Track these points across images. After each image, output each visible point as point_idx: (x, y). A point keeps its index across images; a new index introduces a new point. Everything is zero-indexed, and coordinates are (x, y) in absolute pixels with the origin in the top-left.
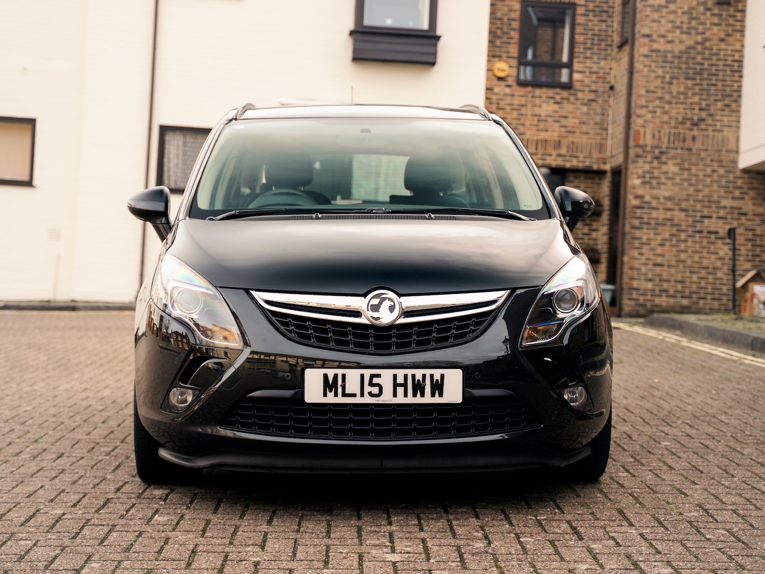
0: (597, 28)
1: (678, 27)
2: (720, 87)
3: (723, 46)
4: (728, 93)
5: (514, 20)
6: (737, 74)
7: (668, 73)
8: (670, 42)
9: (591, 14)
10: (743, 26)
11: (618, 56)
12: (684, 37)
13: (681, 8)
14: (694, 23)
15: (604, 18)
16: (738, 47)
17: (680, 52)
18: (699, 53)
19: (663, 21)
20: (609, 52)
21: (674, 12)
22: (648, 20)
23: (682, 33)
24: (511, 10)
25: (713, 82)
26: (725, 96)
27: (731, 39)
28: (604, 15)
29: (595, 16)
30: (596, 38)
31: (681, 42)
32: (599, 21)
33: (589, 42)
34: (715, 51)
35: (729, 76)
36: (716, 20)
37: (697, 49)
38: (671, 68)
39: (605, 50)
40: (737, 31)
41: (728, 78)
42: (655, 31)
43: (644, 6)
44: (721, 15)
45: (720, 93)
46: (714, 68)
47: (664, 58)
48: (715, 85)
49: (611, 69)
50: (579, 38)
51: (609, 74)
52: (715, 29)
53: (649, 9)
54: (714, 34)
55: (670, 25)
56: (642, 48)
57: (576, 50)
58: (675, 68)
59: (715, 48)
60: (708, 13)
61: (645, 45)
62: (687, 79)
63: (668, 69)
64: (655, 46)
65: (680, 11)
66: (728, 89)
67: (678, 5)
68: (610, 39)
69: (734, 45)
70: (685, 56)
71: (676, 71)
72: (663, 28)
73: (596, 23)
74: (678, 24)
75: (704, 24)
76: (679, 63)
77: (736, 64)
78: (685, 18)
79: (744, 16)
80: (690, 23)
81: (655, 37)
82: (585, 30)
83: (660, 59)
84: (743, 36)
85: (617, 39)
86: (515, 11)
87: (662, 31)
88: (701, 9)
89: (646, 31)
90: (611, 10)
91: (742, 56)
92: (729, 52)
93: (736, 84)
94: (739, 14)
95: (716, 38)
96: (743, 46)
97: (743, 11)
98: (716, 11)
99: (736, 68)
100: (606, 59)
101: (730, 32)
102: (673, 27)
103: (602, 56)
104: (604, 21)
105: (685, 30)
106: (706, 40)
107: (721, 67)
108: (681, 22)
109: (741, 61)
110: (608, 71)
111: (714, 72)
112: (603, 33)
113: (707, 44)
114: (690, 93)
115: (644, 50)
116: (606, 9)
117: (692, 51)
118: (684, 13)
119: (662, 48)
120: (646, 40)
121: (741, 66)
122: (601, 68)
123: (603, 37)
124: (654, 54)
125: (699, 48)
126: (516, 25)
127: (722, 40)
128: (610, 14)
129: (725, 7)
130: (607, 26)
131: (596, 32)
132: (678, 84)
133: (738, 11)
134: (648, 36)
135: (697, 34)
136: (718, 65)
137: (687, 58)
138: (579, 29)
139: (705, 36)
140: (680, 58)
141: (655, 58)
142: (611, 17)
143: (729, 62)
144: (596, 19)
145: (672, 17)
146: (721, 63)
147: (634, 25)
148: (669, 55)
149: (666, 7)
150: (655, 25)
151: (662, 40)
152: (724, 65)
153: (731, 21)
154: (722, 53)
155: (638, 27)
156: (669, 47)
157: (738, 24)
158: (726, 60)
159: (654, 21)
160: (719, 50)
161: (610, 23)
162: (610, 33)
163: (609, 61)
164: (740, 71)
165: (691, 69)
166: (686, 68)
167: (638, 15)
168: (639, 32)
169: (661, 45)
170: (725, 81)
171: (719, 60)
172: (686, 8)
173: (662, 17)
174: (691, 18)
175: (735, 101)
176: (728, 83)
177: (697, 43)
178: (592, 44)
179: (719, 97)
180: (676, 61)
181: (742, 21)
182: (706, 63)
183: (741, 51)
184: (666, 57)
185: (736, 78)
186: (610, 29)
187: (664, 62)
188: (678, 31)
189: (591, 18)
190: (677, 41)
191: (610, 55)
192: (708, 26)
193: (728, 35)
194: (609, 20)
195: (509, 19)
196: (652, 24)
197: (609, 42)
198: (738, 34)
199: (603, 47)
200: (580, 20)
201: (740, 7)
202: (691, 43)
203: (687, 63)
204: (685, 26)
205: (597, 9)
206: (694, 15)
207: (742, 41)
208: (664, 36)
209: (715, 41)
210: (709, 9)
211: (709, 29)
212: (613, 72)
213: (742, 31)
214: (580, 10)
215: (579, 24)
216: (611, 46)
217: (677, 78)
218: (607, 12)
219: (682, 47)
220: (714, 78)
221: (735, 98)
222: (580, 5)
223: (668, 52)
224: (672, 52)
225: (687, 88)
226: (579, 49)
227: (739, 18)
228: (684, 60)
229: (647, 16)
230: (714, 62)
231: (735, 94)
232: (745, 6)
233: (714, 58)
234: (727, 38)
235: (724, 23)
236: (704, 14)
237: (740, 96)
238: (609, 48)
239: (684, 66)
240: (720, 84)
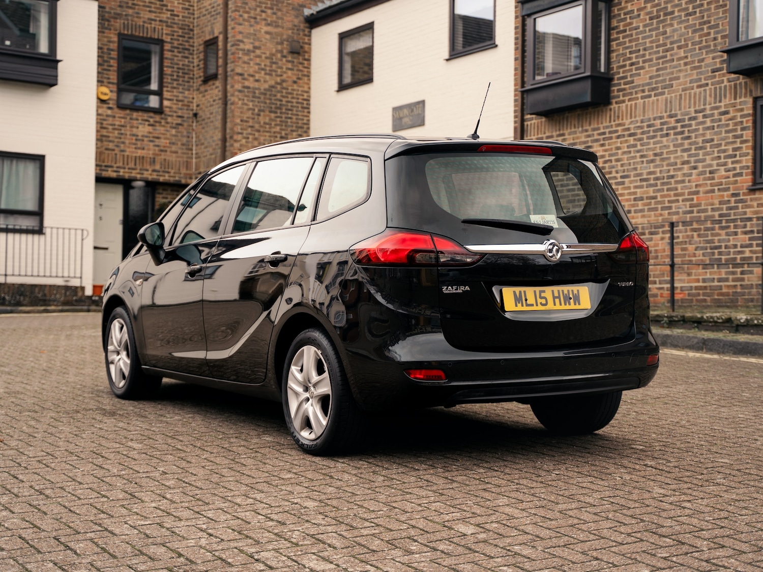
0: (181, 63)
1: (263, 69)
2: (294, 120)
3: (295, 87)
4: (300, 125)
5: (112, 50)
6: (306, 110)
7: (257, 106)
8: (257, 81)
9: (176, 50)
10: (309, 72)
11: (202, 89)
12: (268, 77)
13: (265, 53)
14: (274, 66)
15: (186, 55)
16: (306, 89)
17: (265, 90)
18: (279, 92)
19: (252, 63)
20: (191, 84)
21: (259, 57)
22: (241, 61)
23: (266, 74)
24: (110, 42)
25: (290, 116)
26: (298, 128)
27: (301, 81)
28: (186, 52)
29: (179, 52)
30: (181, 71)
31: (265, 81)
32: (182, 57)
33: (175, 74)
34: (290, 91)
35: (301, 111)
36: (290, 66)
37: (276, 88)
38: (258, 102)
39: (188, 82)
40: (305, 75)
41: (300, 113)
42: (246, 71)
43: (237, 49)
44: (293, 62)
45: (294, 125)
46: (290, 104)
47: (253, 94)
48: (291, 118)
49: (193, 98)
50: (167, 71)
51: (192, 102)
52: (290, 73)
53: (241, 52)
54: (288, 77)
55: (257, 67)
56: (235, 85)
57: (165, 80)
58: (262, 102)
59: (290, 88)
60: (284, 60)
61: (239, 82)
62: (271, 112)
63: (256, 103)
64: (247, 83)
65: (264, 56)
66: (300, 122)
67: (262, 51)
68: (192, 73)
69: (303, 87)
70: (268, 93)
71: (262, 105)
72: (253, 68)
73: (180, 58)
74: (263, 66)
75: (281, 68)
76: (265, 98)
77: (305, 102)
78: (268, 62)
79: (309, 64)
80: (271, 67)
81: (246, 76)
82: (171, 63)
83: (251, 95)
84: (309, 80)
85: (199, 74)
86: (113, 42)
87: (251, 71)
88: (279, 55)
89: (239, 70)
90: (191, 48)
91: (309, 96)
92: (300, 93)
93: (305, 118)
94: (306, 62)
95: (290, 80)
96: (309, 88)
97: (309, 60)
98: (290, 59)
99: (305, 105)
100: (189, 90)
101: (300, 76)
102: (259, 69)
103: (186, 87)
104: (187, 57)
105: (268, 72)
106: (283, 81)
107: (295, 104)
108: (265, 65)
109: (309, 100)
110: (191, 100)
111: (289, 107)
112: (186, 68)
113: (284, 85)
114: (273, 123)
115: (238, 86)
116: (187, 47)
117: (273, 90)
118: (266, 58)
119: (251, 86)
120: (240, 78)
121: (309, 104)
122: (185, 97)
123: (186, 71)
124: (246, 90)
125: (279, 87)
126: (114, 54)
127: (295, 82)
128: (191, 52)
129: (295, 55)
130: (189, 62)
131: (181, 66)
132: (265, 116)
133: (305, 60)
134: (241, 75)
135: (277, 76)
136: (292, 102)
137: (270, 95)
138: (166, 63)
139: (282, 78)
140: (265, 94)
141: (247, 94)
142: (192, 54)
143: (300, 101)
144: (180, 55)
145: (258, 60)
146: (294, 101)
147: (226, 64)
148: (257, 92)
149: (254, 52)
150: (246, 65)
151: (251, 79)
152: (297, 103)
153: (301, 67)
154: (295, 93)
155: (230, 67)
156: (257, 85)
157: (306, 70)
158: (298, 99)
159: (245, 62)
160: (293, 90)
161: (191, 60)
162: (191, 68)
163: (191, 92)
164: (307, 108)
165: (273, 104)
166: (270, 103)
167: (230, 56)
168: (233, 70)
169: (250, 83)
170: (298, 115)
171: (293, 98)
172: (268, 55)
173: (251, 60)
174: (273, 63)
175: (306, 132)
176: (300, 117)
177: (277, 83)
178: (177, 76)
179: (294, 128)
180: (262, 97)
181: (308, 68)
182: (284, 100)
183: (308, 92)
184: (255, 93)
185: (306, 114)
186: (192, 65)
187: (253, 97)
188: (263, 72)
189: (176, 54)
190: (262, 80)
191: (192, 87)
192: (284, 70)
193: (299, 79)
194: (191, 56)
195: (108, 49)
196: (243, 65)
197: (191, 76)
198: (306, 78)
199: (186, 79)
200: (167, 54)
201: (306, 57)
202: (273, 83)
203: (270, 99)
204: (268, 68)
205: (180, 47)
206: (274, 60)
207: (308, 84)
208: (253, 76)
209: (290, 83)
210: (285, 57)
211: (285, 73)
212: (195, 101)
213: (308, 76)
214: (167, 47)
215: (167, 58)
216: (193, 79)
217: (263, 111)
218: (188, 50)
219: (266, 86)
220: (290, 112)
221: (305, 129)
222: (167, 42)
223: (256, 89)
224: (259, 89)
225: (271, 120)
226: (168, 79)
227: (306, 65)
228: (268, 96)
229: (239, 58)
230: (290, 99)
231: (305, 126)
232: (310, 56)
233: (290, 96)
234: (298, 81)
235: (295, 68)
236: (281, 60)
237: (308, 128)
238: (192, 81)
239: (268, 101)
240: (294, 117)
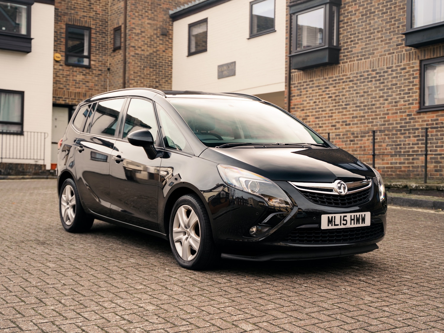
0: (101, 40)
1: (146, 44)
2: (163, 72)
3: (164, 54)
4: (167, 75)
5: (62, 33)
6: (170, 67)
7: (142, 64)
8: (143, 50)
9: (98, 33)
10: (172, 46)
11: (112, 55)
12: (149, 48)
13: (147, 35)
14: (152, 42)
15: (104, 36)
16: (170, 55)
17: (147, 55)
18: (155, 57)
19: (140, 40)
20: (106, 52)
21: (144, 37)
22: (134, 40)
23: (148, 47)
24: (61, 28)
25: (161, 70)
26: (166, 76)
27: (167, 51)
28: (104, 34)
29: (100, 34)
30: (101, 45)
31: (147, 51)
32: (102, 37)
33: (98, 46)
34: (161, 56)
35: (167, 68)
36: (161, 42)
37: (153, 54)
38: (144, 62)
39: (105, 51)
40: (169, 48)
41: (167, 69)
42: (137, 45)
43: (132, 33)
44: (163, 40)
45: (164, 75)
46: (161, 64)
47: (140, 57)
48: (161, 71)
50: (93, 45)
51: (107, 62)
52: (161, 46)
53: (134, 34)
54: (160, 48)
55: (143, 43)
56: (131, 53)
57: (92, 50)
58: (146, 62)
59: (161, 54)
60: (158, 39)
61: (133, 51)
62: (150, 68)
63: (142, 63)
64: (137, 52)
65: (146, 37)
66: (167, 73)
67: (146, 34)
68: (107, 46)
69: (168, 54)
70: (149, 57)
71: (146, 64)
72: (140, 43)
73: (100, 38)
74: (146, 42)
75: (156, 43)
76: (147, 60)
77: (170, 62)
78: (149, 40)
79: (172, 41)
80: (151, 42)
81: (137, 48)
82: (95, 41)
83: (139, 58)
84: (172, 50)
85: (111, 46)
86: (63, 29)
87: (139, 45)
88: (155, 36)
89: (133, 44)
90: (107, 32)
91: (172, 59)
92: (167, 57)
93: (170, 71)
94: (170, 40)
95: (161, 50)
96: (172, 55)
97: (172, 39)
98: (161, 38)
99: (169, 64)
100: (105, 55)
101: (167, 48)
102: (144, 44)
103: (103, 54)
104: (104, 37)
105: (149, 45)
106: (157, 51)
107: (164, 64)
108: (147, 42)
109: (171, 61)
110: (106, 61)
111: (161, 65)
112: (104, 43)
113: (158, 53)
114: (152, 74)
115: (132, 53)
116: (104, 31)
117: (152, 55)
118: (148, 38)
119: (140, 53)
120: (133, 49)
121: (172, 64)
122: (103, 59)
123: (104, 45)
124: (136, 55)
125: (155, 54)
126: (63, 35)
127: (164, 51)
128: (106, 34)
129: (164, 36)
131: (101, 42)
132: (147, 70)
133: (170, 39)
134: (134, 47)
135: (154, 48)
136: (162, 62)
137: (150, 58)
138: (93, 40)
139: (157, 49)
140: (147, 58)
141: (137, 58)
142: (107, 35)
143: (167, 62)
144: (100, 36)
145: (143, 39)
146: (164, 61)
147: (125, 41)
148: (143, 56)
149: (141, 34)
150: (136, 42)
151: (140, 49)
152: (165, 63)
153: (167, 43)
154: (164, 57)
155: (128, 42)
156: (142, 53)
157: (170, 44)
158: (166, 60)
159: (136, 40)
160: (163, 56)
161: (106, 39)
162: (107, 43)
163: (106, 57)
164: (171, 66)
165: (152, 63)
167: (128, 37)
168: (129, 44)
169: (139, 52)
170: (165, 70)
171: (163, 60)
172: (149, 36)
173: (139, 39)
174: (151, 40)
175: (170, 79)
176: (167, 71)
177: (154, 52)
178: (99, 48)
179: (163, 77)
180: (146, 59)
181: (171, 43)
182: (158, 61)
183: (171, 57)
184: (141, 57)
185: (170, 69)
186: (107, 41)
187: (141, 59)
188: (146, 46)
189: (98, 35)
190: (146, 50)
191: (107, 53)
192: (158, 44)
193: (166, 49)
194: (106, 37)
195: (60, 33)
197: (106, 48)
198: (170, 49)
199: (104, 49)
200: (93, 36)
201: (170, 37)
202: (151, 51)
203: (150, 61)
204: (149, 44)
205: (101, 31)
206: (152, 39)
207: (171, 52)
208: (140, 48)
209: (161, 52)
210: (158, 37)
211: (158, 46)
212: (108, 61)
213: (171, 48)
214: (93, 31)
215: (93, 38)
216: (107, 49)
217: (146, 67)
218: (105, 33)
219: (148, 53)
220: (161, 68)
221: (169, 78)
222: (93, 29)
224: (144, 55)
225: (150, 72)
226: (93, 49)
227: (170, 42)
228: (149, 59)
229: (133, 38)
230: (161, 61)
231: (170, 76)
232: (172, 37)
233: (161, 59)
234: (166, 51)
235: (164, 44)
236: (156, 39)
237: (171, 77)
238: (107, 50)
239: (149, 62)
240: (164, 71)
